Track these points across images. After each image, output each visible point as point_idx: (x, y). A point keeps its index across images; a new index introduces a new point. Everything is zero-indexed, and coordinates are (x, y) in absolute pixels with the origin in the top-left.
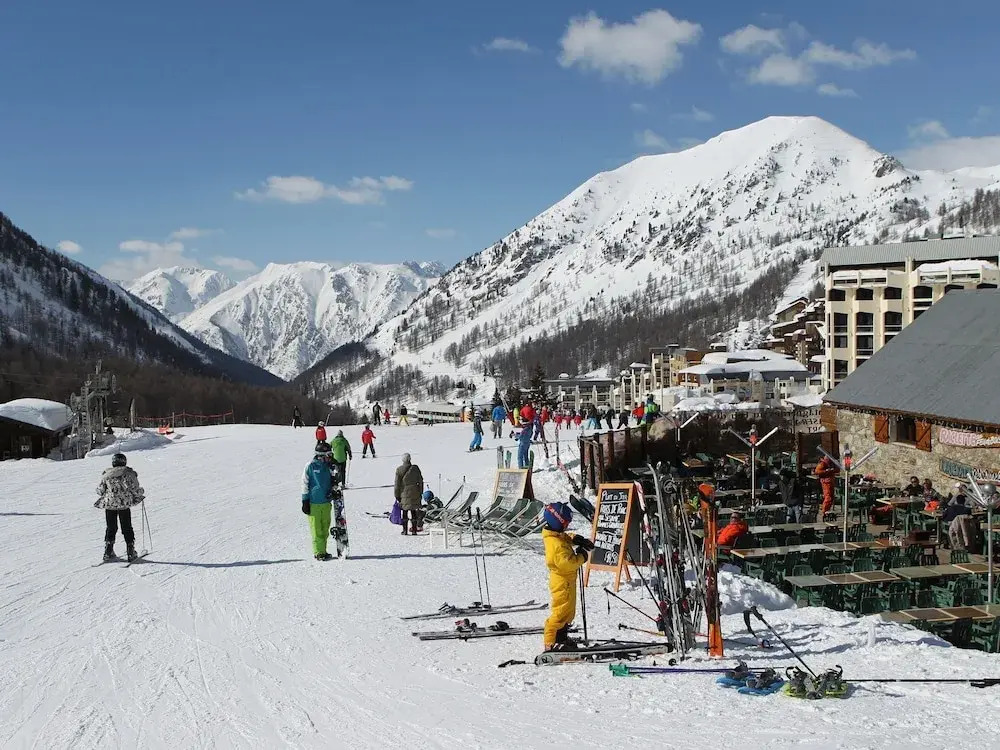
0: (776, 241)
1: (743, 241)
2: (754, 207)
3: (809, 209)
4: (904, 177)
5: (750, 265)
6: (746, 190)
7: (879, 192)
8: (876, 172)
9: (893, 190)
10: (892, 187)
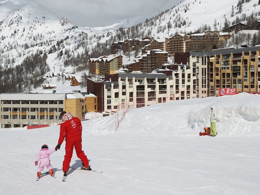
0: (26, 47)
1: (11, 46)
2: (13, 33)
3: (37, 36)
4: (73, 26)
5: (17, 56)
6: (9, 26)
7: (64, 31)
8: (61, 24)
9: (70, 30)
10: (69, 29)
